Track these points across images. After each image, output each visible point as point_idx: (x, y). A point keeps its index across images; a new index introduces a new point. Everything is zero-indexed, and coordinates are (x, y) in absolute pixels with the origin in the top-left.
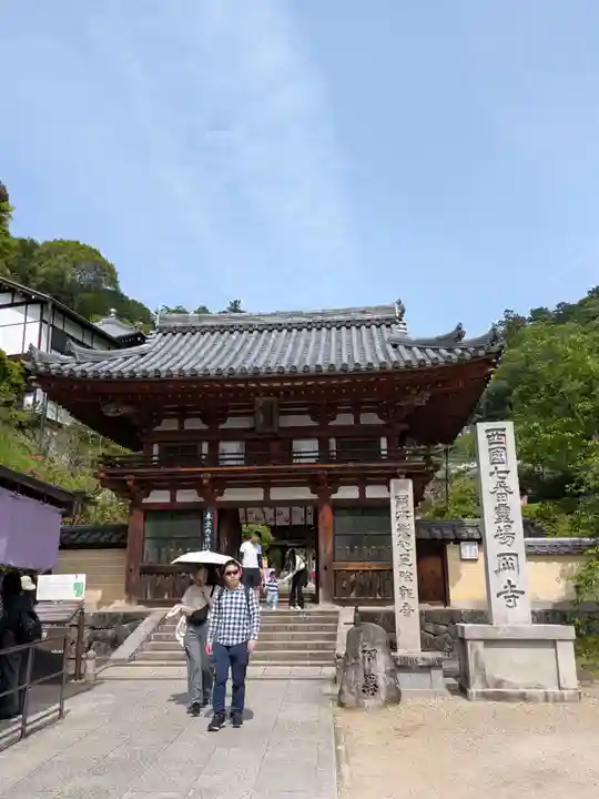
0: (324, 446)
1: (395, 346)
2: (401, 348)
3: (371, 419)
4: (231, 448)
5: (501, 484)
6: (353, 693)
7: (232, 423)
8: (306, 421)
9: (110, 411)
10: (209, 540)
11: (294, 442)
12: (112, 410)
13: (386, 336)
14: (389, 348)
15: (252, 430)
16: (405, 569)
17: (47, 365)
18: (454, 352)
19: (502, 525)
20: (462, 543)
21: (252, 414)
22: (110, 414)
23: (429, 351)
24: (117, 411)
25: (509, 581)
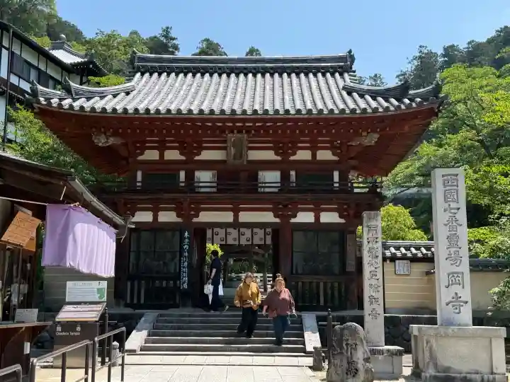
0: (285, 177)
1: (349, 94)
2: (355, 95)
3: (325, 155)
4: (204, 176)
5: (454, 219)
6: (338, 374)
7: (206, 155)
8: (269, 155)
9: (101, 141)
10: (187, 254)
11: (260, 173)
12: (103, 141)
13: (341, 84)
14: (344, 93)
15: (223, 162)
16: (374, 282)
17: (48, 100)
18: (403, 103)
19: (452, 250)
20: (397, 262)
21: (225, 148)
22: (100, 145)
23: (380, 99)
24: (107, 142)
25: (456, 294)
